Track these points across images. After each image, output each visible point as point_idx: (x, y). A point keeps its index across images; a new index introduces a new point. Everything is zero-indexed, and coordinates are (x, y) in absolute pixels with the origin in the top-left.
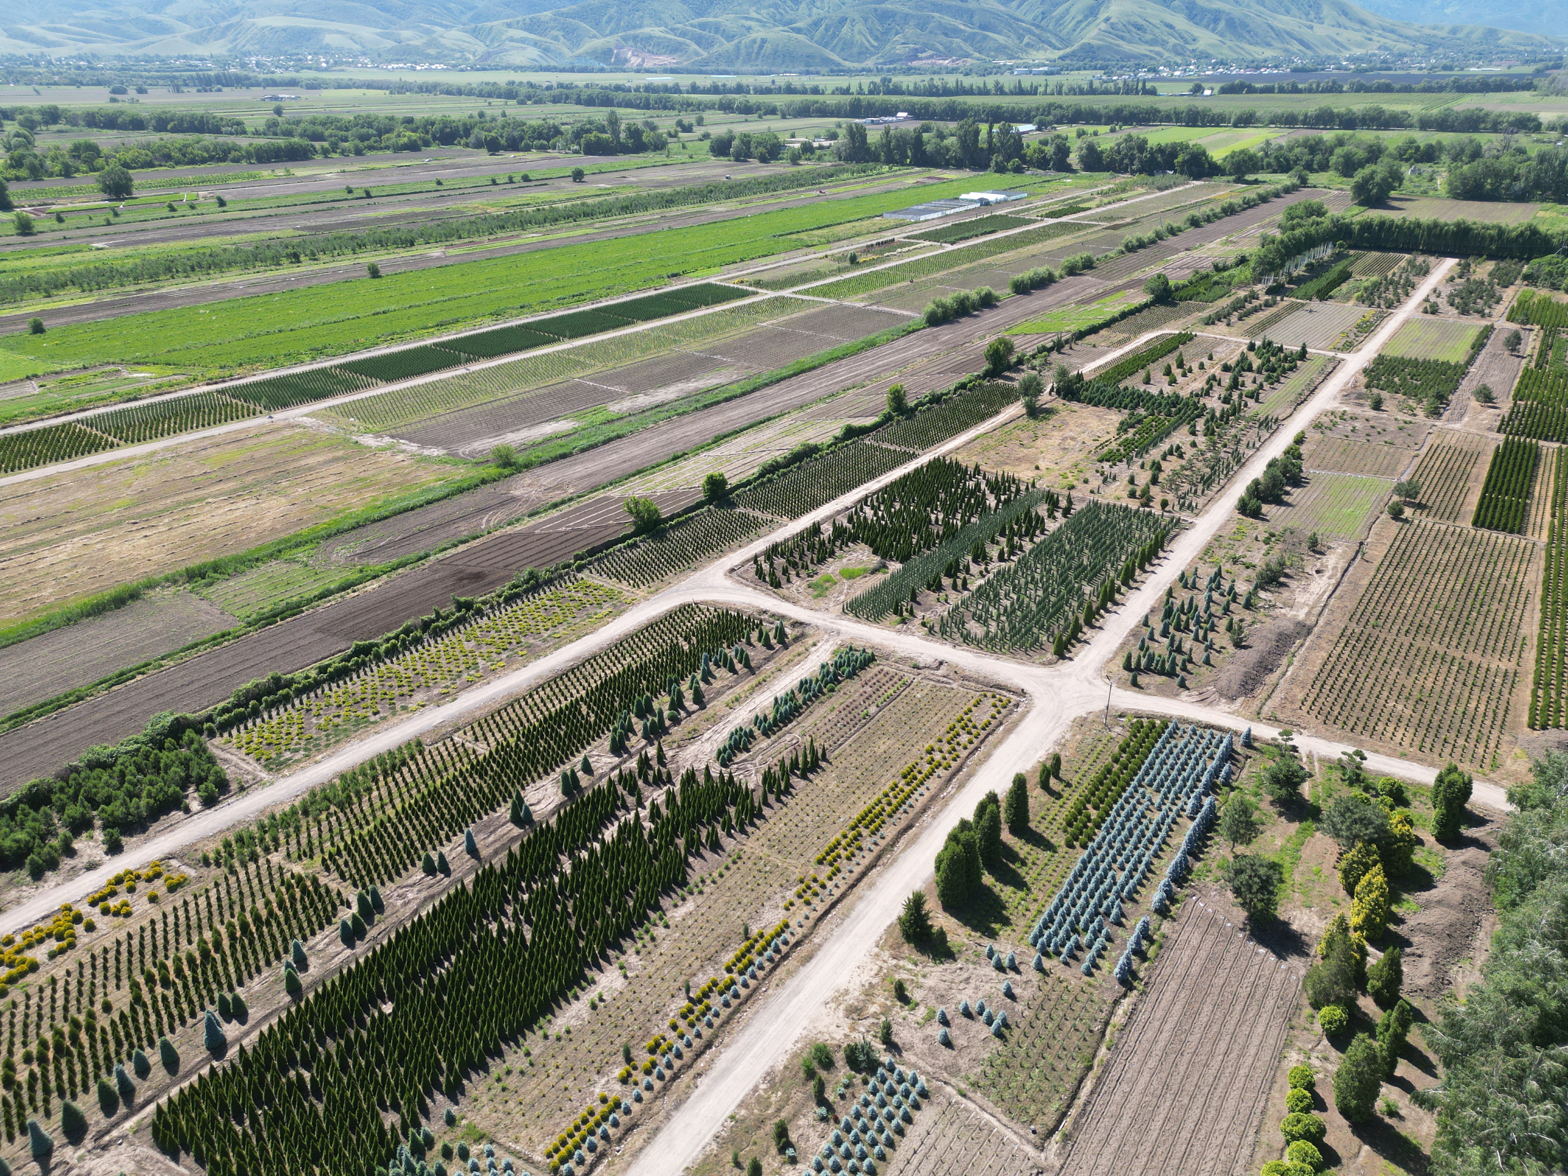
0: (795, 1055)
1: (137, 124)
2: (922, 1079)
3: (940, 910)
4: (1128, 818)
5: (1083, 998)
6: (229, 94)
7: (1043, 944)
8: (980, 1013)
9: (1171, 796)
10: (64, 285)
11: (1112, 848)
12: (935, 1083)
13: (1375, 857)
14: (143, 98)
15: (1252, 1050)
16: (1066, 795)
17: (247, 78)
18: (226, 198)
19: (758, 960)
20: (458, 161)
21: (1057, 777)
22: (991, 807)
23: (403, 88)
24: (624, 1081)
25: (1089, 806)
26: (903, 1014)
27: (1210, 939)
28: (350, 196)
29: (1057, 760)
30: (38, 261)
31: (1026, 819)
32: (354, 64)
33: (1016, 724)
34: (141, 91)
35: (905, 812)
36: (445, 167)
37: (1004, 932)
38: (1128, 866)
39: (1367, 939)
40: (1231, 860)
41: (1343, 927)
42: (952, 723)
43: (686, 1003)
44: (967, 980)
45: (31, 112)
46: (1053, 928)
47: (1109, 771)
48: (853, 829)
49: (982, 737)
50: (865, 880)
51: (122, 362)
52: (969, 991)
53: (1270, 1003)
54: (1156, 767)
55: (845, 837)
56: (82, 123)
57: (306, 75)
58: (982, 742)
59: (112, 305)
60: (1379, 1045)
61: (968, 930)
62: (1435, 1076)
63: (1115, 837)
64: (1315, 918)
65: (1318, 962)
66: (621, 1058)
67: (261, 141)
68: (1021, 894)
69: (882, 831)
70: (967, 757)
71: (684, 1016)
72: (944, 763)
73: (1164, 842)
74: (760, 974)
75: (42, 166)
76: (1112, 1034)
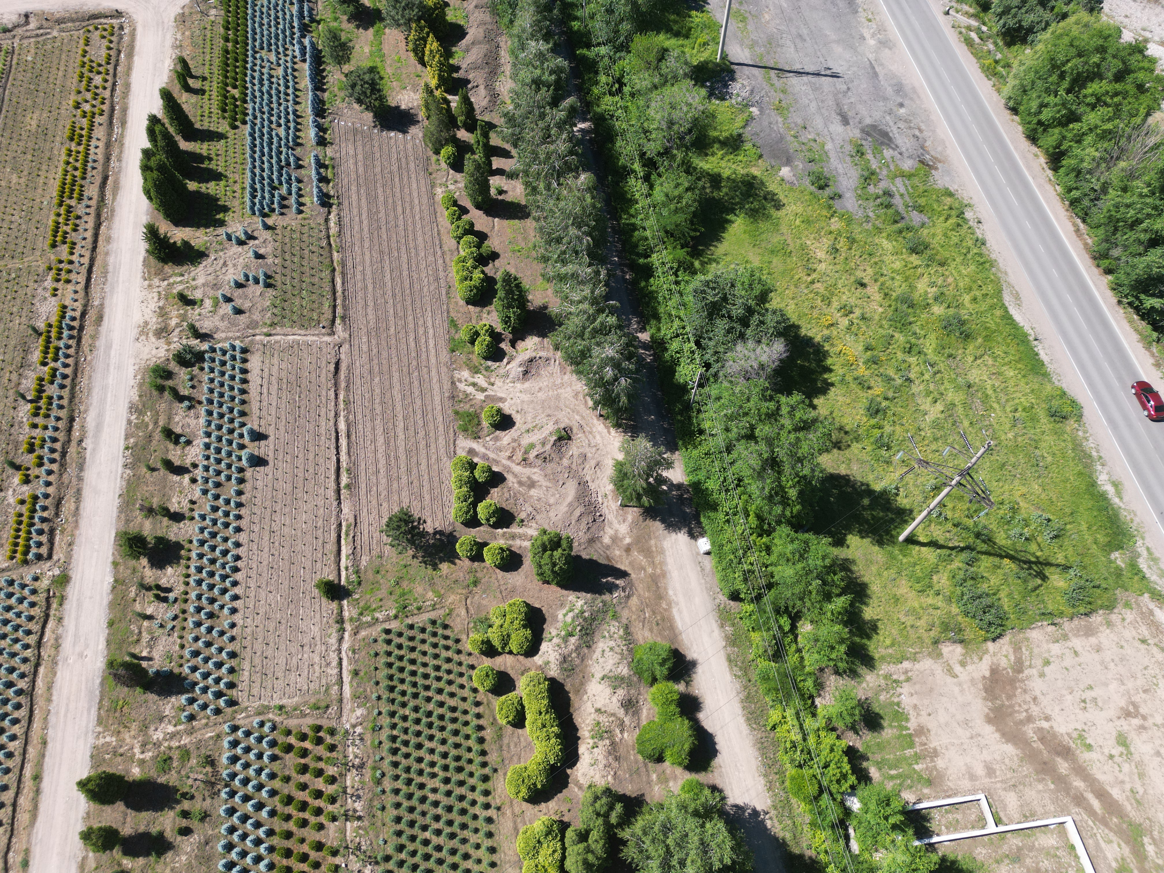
0: (141, 385)
2: (237, 343)
3: (173, 228)
4: (262, 84)
5: (305, 230)
7: (259, 210)
8: (248, 280)
9: (281, 50)
11: (263, 113)
12: (247, 340)
13: (426, 30)
15: (416, 201)
16: (207, 88)
19: (61, 344)
21: (192, 77)
22: (158, 128)
24: (27, 481)
25: (229, 88)
26: (197, 312)
27: (359, 144)
29: (183, 62)
31: (190, 124)
33: (131, 47)
35: (94, 168)
37: (228, 217)
38: (282, 121)
39: (446, 91)
40: (344, 79)
41: (429, 91)
42: (78, 70)
43: (29, 406)
44: (225, 264)
46: (259, 195)
47: (227, 52)
48: (60, 205)
49: (111, 71)
50: (101, 238)
52: (231, 270)
53: (412, 165)
54: (258, 30)
55: (59, 215)
58: (115, 75)
60: (478, 156)
61: (202, 230)
62: (512, 157)
63: (261, 104)
64: (412, 94)
65: (426, 123)
66: (10, 471)
68: (223, 183)
69: (86, 194)
70: (112, 96)
71: (36, 415)
72: (96, 110)
73: (296, 90)
74: (71, 351)
76: (335, 241)
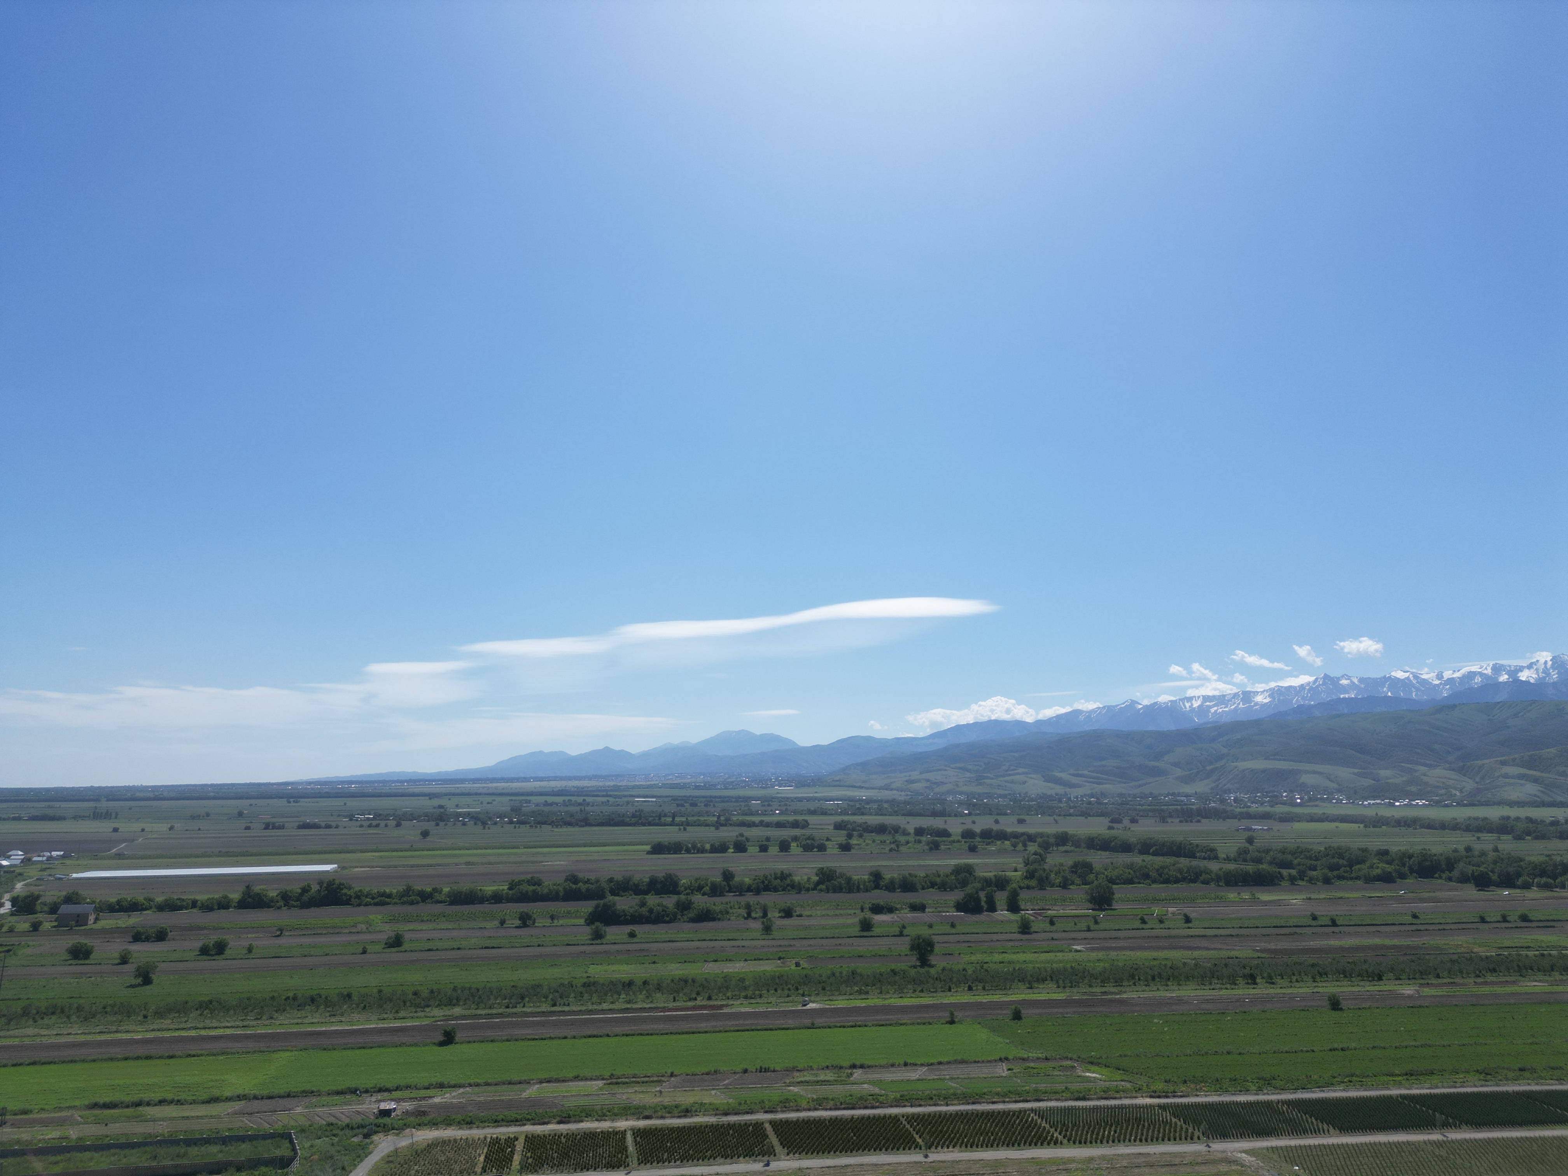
1: (1126, 848)
6: (1207, 825)
10: (1044, 980)
14: (1134, 828)
17: (1225, 811)
18: (1192, 916)
20: (1438, 894)
23: (1378, 822)
28: (1314, 923)
30: (1028, 957)
32: (1329, 800)
34: (1133, 821)
36: (1423, 900)
45: (1048, 836)
51: (1079, 1059)
56: (1083, 845)
57: (1279, 809)
59: (1079, 1003)
67: (1231, 867)
75: (1047, 878)
